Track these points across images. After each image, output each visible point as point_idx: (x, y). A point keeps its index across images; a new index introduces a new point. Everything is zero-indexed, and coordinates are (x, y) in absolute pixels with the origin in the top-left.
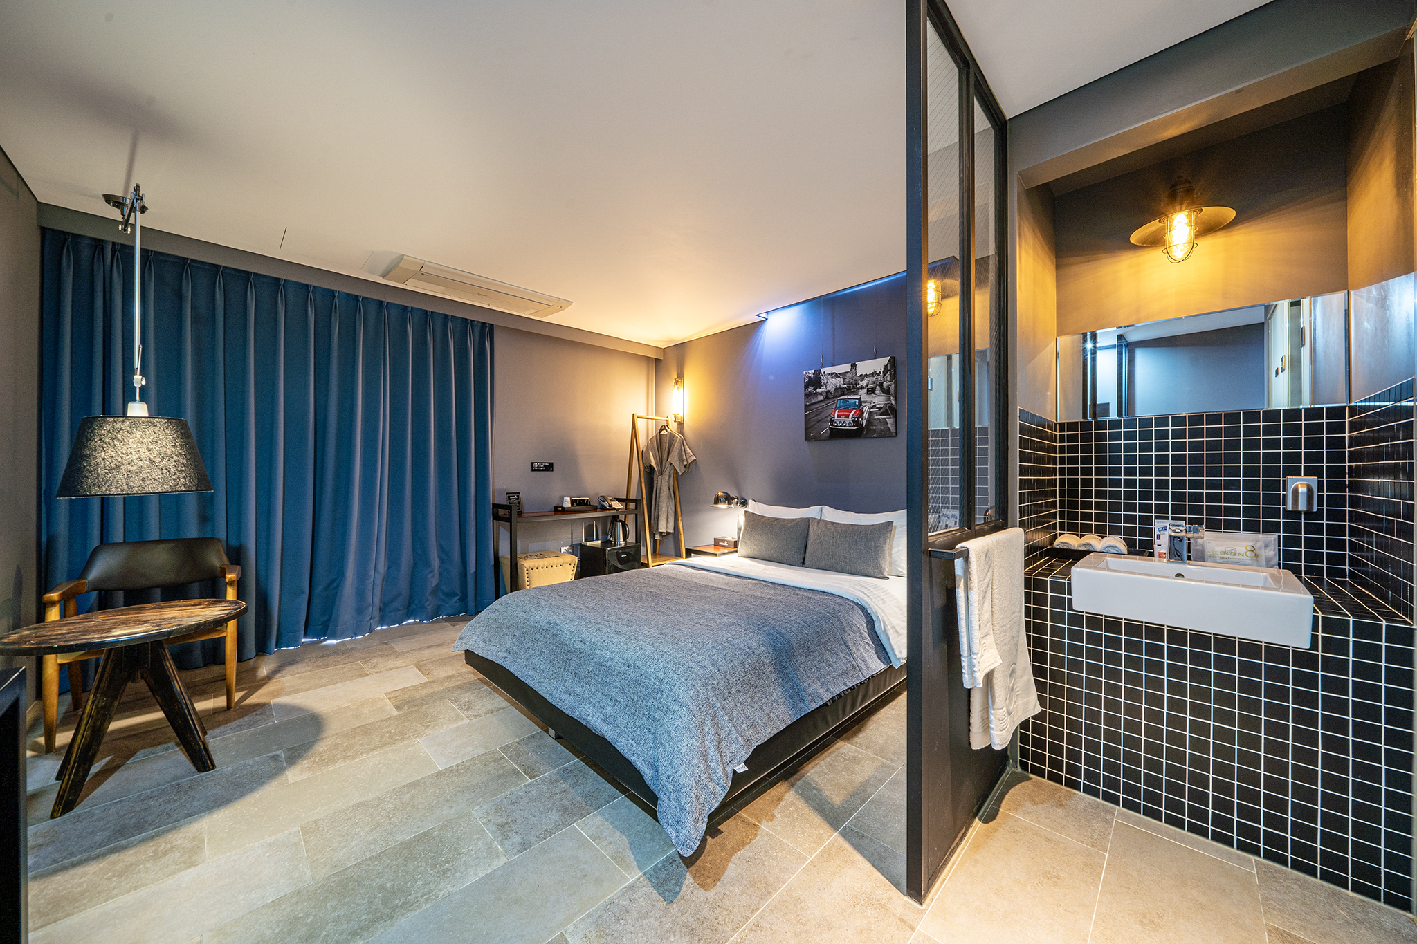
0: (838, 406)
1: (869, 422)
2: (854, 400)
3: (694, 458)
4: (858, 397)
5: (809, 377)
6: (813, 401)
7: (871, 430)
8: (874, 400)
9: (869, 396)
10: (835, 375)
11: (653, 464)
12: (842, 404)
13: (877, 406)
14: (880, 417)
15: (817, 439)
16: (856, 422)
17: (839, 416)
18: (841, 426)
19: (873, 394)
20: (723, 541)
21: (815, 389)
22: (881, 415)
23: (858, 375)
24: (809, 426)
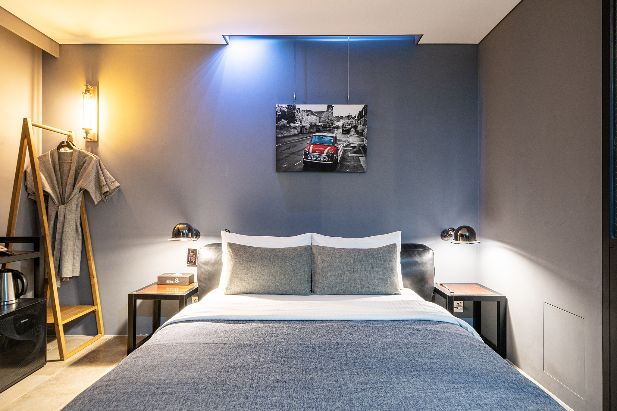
0: (313, 141)
1: (343, 158)
2: (330, 138)
3: (117, 184)
4: (334, 135)
5: (282, 111)
6: (286, 134)
7: (345, 165)
8: (348, 140)
9: (344, 135)
10: (311, 113)
11: (48, 189)
12: (317, 140)
13: (352, 145)
14: (354, 155)
15: (290, 170)
16: (330, 157)
17: (313, 151)
18: (315, 160)
19: (347, 135)
20: (173, 279)
21: (288, 123)
22: (355, 153)
23: (334, 115)
24: (281, 157)
